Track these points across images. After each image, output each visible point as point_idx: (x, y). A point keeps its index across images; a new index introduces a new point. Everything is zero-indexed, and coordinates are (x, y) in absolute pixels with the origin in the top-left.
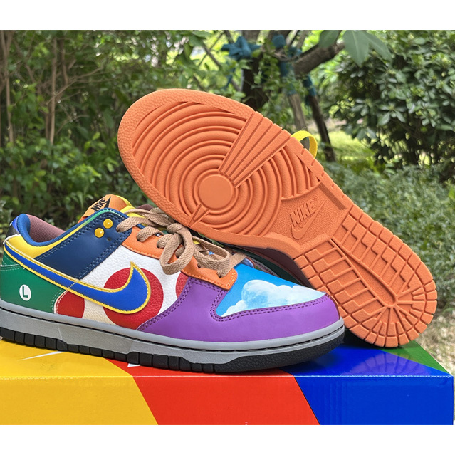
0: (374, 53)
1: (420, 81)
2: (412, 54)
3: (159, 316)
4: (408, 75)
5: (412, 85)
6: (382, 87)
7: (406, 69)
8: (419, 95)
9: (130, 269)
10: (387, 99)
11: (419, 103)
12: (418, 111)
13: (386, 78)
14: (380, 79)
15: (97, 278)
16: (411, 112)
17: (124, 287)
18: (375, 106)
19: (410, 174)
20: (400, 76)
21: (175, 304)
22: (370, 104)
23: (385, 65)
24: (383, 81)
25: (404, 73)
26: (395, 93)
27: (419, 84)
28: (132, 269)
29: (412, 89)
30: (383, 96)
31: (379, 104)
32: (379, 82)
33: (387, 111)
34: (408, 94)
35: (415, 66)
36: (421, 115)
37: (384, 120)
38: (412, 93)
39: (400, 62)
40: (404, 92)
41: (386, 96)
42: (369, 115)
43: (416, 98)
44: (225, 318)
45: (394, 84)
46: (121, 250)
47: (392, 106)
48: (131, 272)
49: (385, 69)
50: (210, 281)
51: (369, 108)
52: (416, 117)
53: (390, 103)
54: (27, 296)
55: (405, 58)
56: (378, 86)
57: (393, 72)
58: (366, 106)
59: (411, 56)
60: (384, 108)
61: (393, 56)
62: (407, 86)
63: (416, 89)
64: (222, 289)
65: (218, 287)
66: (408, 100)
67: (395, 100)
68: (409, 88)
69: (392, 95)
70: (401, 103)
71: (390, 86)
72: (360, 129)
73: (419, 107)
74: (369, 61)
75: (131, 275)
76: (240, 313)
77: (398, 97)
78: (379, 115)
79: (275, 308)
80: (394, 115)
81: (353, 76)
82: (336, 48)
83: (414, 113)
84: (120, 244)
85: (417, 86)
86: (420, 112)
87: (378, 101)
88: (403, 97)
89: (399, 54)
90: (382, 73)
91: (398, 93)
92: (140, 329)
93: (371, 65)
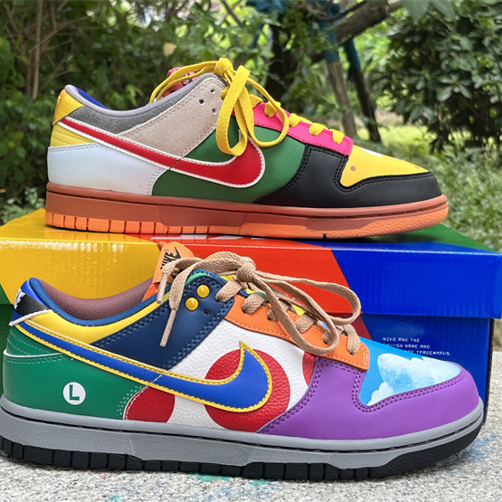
0: (434, 13)
1: (489, 49)
2: (480, 17)
3: (289, 412)
4: (474, 42)
5: (479, 53)
6: (443, 56)
7: (473, 34)
8: (488, 66)
9: (239, 351)
10: (448, 70)
11: (487, 76)
12: (485, 86)
13: (447, 44)
14: (441, 46)
15: (194, 366)
16: (477, 86)
17: (234, 376)
18: (434, 79)
19: (474, 158)
20: (465, 43)
21: (307, 394)
22: (427, 76)
23: (447, 28)
24: (445, 48)
25: (471, 39)
26: (458, 63)
27: (487, 52)
28: (242, 352)
29: (479, 59)
30: (443, 66)
31: (438, 76)
32: (438, 49)
33: (448, 85)
34: (474, 64)
35: (483, 31)
36: (489, 91)
37: (444, 95)
38: (478, 62)
39: (465, 26)
40: (469, 62)
41: (448, 66)
42: (426, 89)
43: (484, 70)
44: (372, 407)
45: (458, 53)
46: (224, 326)
47: (454, 78)
48: (242, 355)
49: (448, 33)
50: (342, 360)
51: (426, 81)
52: (483, 93)
53: (451, 75)
54: (77, 398)
55: (472, 21)
56: (438, 53)
57: (456, 37)
58: (422, 78)
59: (479, 19)
60: (445, 80)
61: (457, 18)
62: (473, 54)
63: (484, 58)
64: (359, 369)
65: (353, 367)
66: (474, 72)
67: (458, 71)
68: (476, 57)
69: (454, 65)
70: (466, 75)
71: (453, 54)
72: (415, 106)
73: (487, 81)
74: (428, 22)
75: (242, 360)
76: (388, 399)
77: (462, 67)
78: (438, 90)
79: (425, 389)
80: (457, 90)
81: (407, 41)
82: (387, 8)
83: (481, 88)
84: (222, 318)
85: (486, 56)
86: (488, 87)
87: (438, 72)
88: (468, 68)
89: (464, 16)
90: (444, 37)
91: (461, 63)
92: (262, 432)
93: (430, 28)
